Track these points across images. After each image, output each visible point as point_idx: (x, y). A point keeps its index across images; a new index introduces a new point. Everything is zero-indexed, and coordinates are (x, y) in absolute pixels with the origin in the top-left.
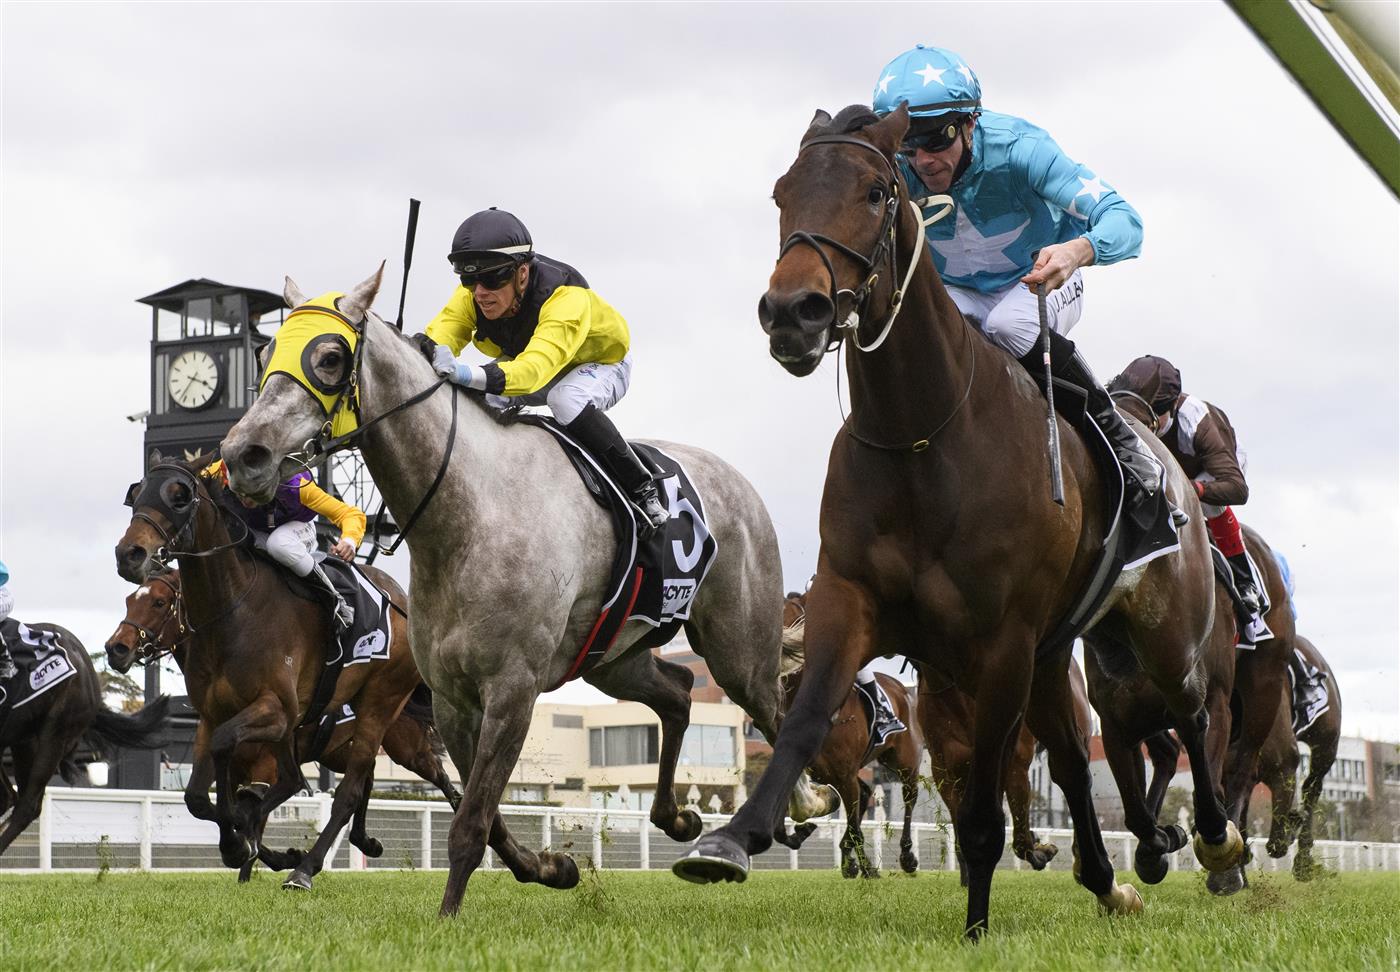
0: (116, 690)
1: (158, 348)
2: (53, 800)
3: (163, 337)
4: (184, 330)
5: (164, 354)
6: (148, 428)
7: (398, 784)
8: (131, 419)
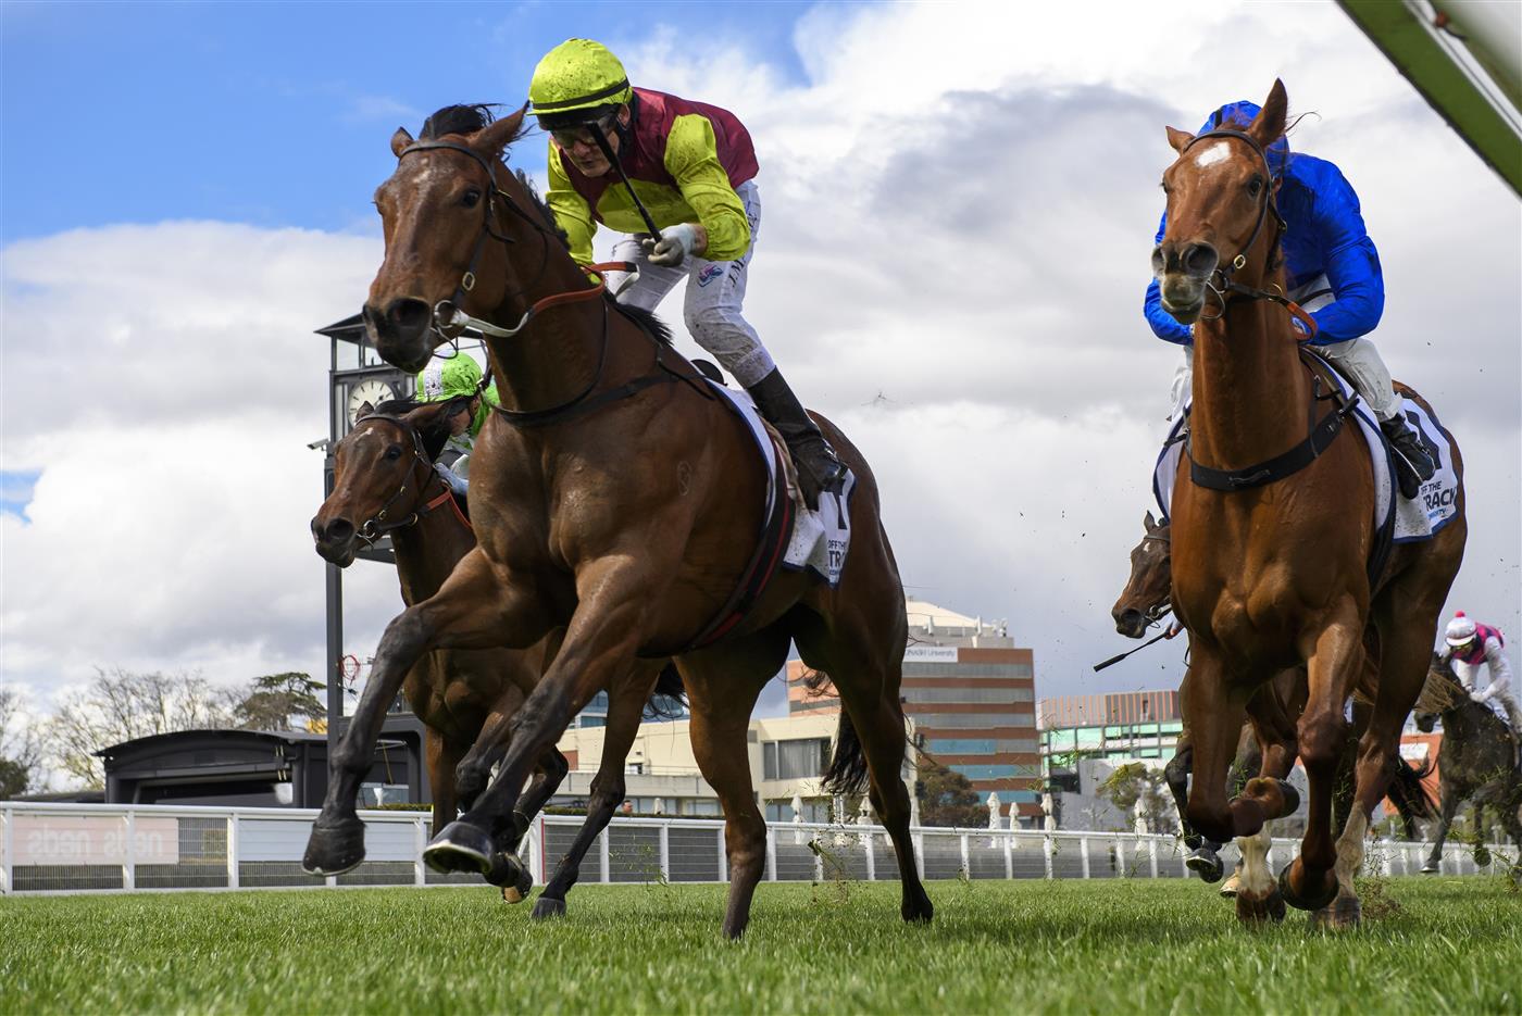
0: (301, 712)
1: (336, 378)
2: (240, 819)
3: (342, 367)
4: (362, 360)
5: (343, 384)
6: (328, 456)
7: (576, 799)
8: (312, 447)
